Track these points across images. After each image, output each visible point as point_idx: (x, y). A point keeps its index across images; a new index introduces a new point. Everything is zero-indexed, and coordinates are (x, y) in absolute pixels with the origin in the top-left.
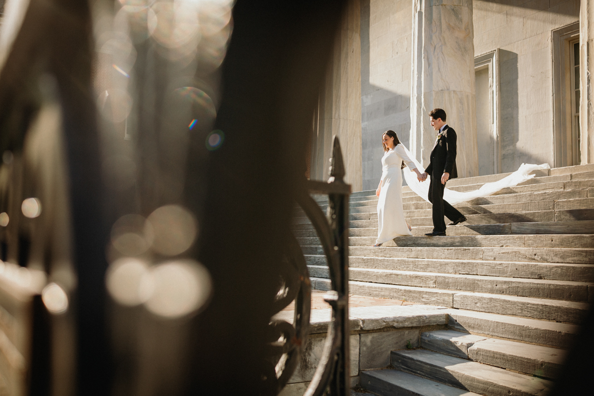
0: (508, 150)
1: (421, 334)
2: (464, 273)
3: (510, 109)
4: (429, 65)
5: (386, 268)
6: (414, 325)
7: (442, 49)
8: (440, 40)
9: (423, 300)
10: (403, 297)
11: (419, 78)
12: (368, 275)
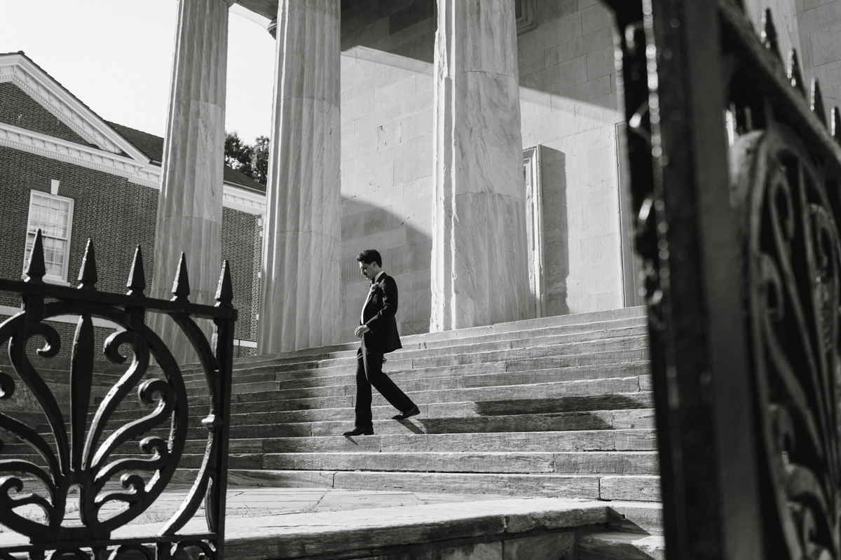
0: (556, 288)
1: (577, 539)
2: (592, 449)
3: (557, 230)
4: (463, 155)
5: (451, 449)
6: (570, 524)
7: (481, 133)
8: (479, 120)
9: (545, 491)
10: (507, 489)
11: (448, 173)
12: (427, 460)
